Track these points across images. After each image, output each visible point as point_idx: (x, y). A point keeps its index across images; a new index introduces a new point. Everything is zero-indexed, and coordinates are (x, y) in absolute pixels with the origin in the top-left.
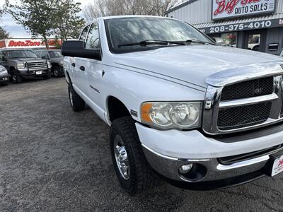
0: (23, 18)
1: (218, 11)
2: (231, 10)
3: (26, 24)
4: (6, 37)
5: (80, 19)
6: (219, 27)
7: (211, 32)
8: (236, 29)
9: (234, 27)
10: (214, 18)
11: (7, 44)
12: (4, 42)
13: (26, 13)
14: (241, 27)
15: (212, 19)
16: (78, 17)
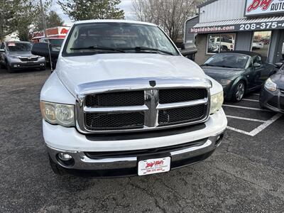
0: (69, 9)
1: (252, 7)
2: (267, 6)
3: (71, 14)
4: (61, 25)
5: (120, 10)
6: (250, 24)
7: (241, 29)
8: (268, 27)
9: (266, 26)
10: (247, 14)
11: (59, 32)
12: (57, 29)
13: (72, 4)
14: (275, 26)
15: (245, 16)
16: (117, 9)
